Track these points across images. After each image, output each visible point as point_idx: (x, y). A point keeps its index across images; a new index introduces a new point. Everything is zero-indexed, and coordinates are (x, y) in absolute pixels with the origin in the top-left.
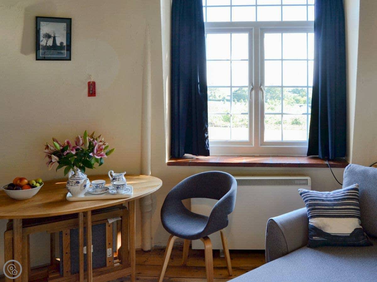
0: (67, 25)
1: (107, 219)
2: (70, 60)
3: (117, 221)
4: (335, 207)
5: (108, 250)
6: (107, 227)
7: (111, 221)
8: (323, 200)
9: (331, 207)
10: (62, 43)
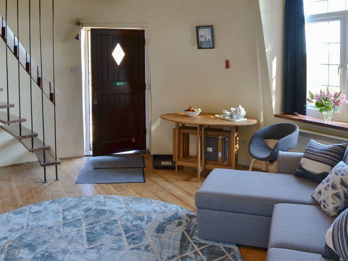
0: (211, 29)
1: (219, 136)
2: (213, 48)
3: (223, 138)
4: (316, 154)
5: (219, 153)
6: (219, 140)
7: (220, 137)
8: (314, 148)
9: (314, 153)
10: (209, 39)
